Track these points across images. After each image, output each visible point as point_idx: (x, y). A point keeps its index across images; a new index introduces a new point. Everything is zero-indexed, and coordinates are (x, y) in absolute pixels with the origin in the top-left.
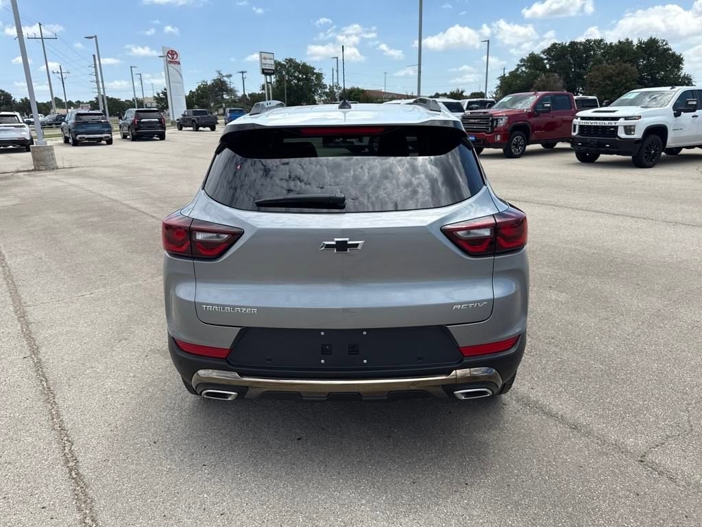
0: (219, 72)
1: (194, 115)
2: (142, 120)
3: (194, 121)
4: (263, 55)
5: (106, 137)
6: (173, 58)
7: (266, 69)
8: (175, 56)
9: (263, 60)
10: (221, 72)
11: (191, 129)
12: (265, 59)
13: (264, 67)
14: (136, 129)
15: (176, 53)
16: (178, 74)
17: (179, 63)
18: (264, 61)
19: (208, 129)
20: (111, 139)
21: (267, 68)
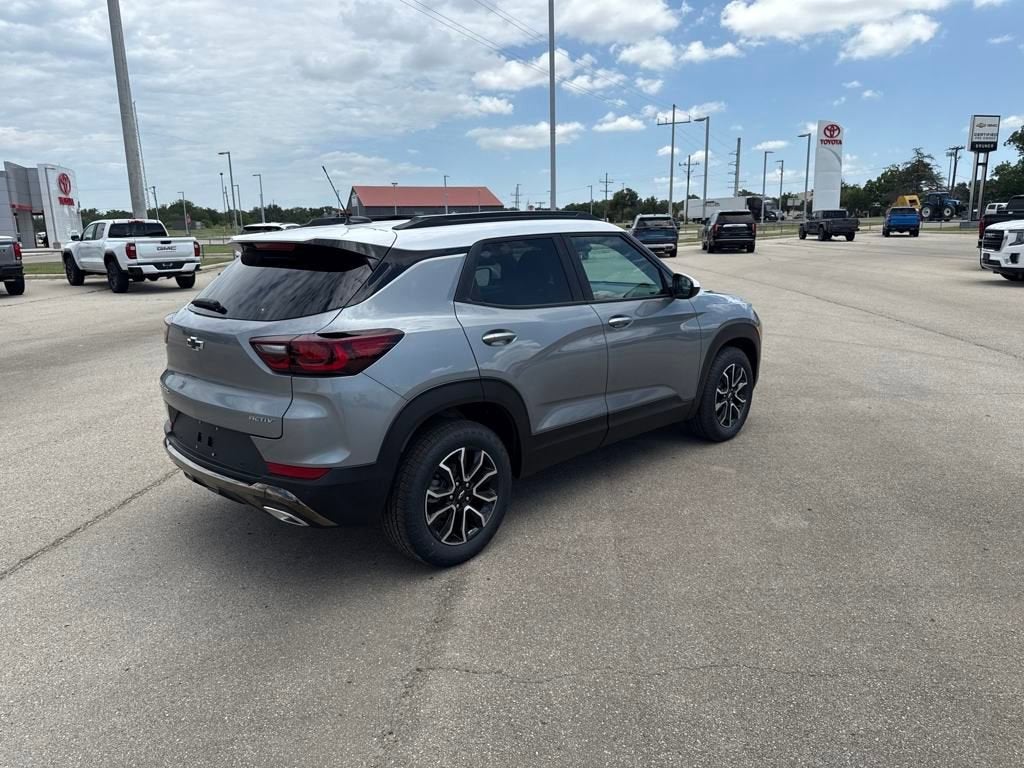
0: (918, 152)
1: (824, 217)
2: (725, 226)
3: (821, 226)
4: (979, 120)
5: (668, 247)
6: (832, 136)
7: (978, 143)
8: (836, 133)
9: (976, 128)
10: (922, 151)
11: (816, 237)
12: (981, 126)
13: (974, 140)
14: (715, 238)
15: (838, 128)
16: (835, 157)
17: (840, 142)
18: (978, 130)
19: (843, 238)
20: (675, 250)
21: (982, 140)
